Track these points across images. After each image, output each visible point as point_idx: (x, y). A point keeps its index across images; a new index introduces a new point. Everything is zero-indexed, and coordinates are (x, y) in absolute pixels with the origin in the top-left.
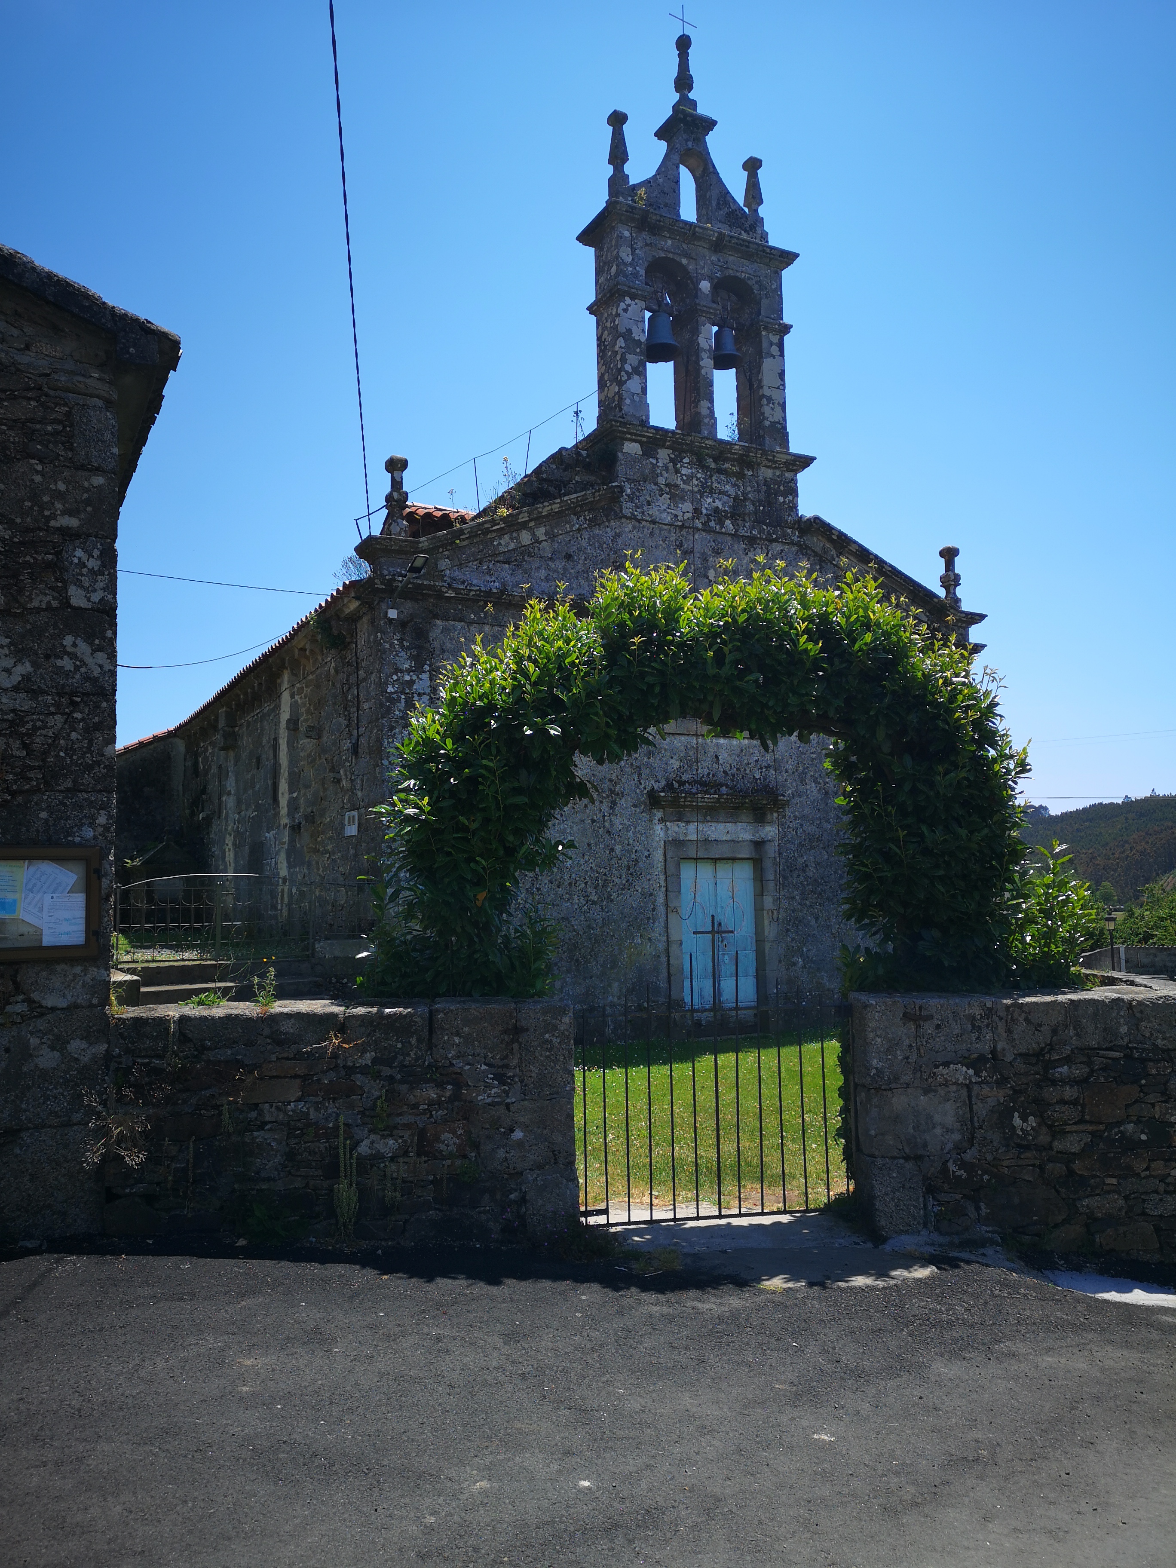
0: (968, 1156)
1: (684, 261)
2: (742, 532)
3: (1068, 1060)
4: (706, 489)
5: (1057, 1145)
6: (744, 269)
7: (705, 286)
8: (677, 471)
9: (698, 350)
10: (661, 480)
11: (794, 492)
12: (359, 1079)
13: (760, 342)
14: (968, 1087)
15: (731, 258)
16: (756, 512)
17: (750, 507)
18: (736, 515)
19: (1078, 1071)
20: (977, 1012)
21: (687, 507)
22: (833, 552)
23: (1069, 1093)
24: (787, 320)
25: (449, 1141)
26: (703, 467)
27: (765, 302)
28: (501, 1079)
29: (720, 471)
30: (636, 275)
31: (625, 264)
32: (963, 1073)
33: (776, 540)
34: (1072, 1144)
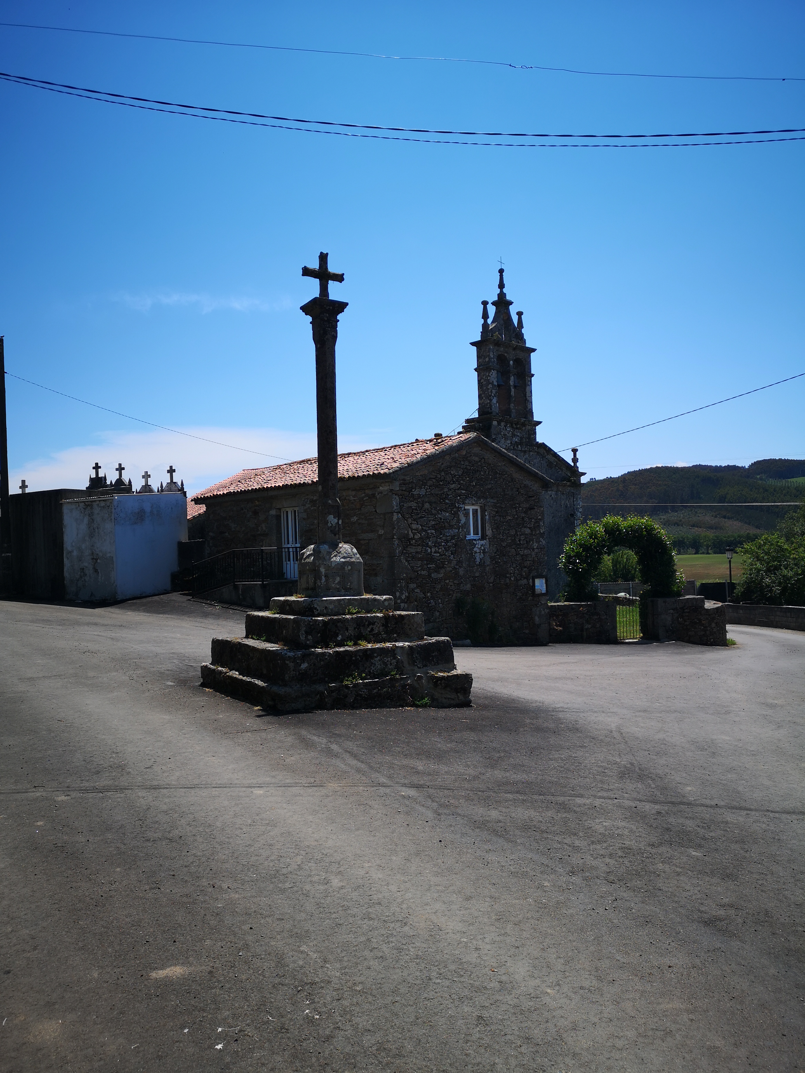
0: (673, 625)
1: (506, 355)
2: (523, 450)
3: (687, 609)
4: (514, 435)
5: (685, 623)
6: (521, 355)
7: (511, 362)
8: (506, 430)
9: (510, 386)
10: (502, 433)
11: (535, 433)
12: (585, 615)
13: (525, 380)
14: (672, 614)
15: (518, 352)
16: (526, 442)
17: (524, 440)
18: (521, 443)
19: (688, 610)
20: (674, 601)
21: (509, 442)
22: (546, 454)
23: (687, 614)
24: (532, 372)
25: (598, 625)
26: (513, 427)
27: (526, 366)
28: (606, 614)
29: (517, 428)
30: (494, 361)
31: (491, 358)
32: (672, 611)
33: (531, 451)
34: (687, 623)
